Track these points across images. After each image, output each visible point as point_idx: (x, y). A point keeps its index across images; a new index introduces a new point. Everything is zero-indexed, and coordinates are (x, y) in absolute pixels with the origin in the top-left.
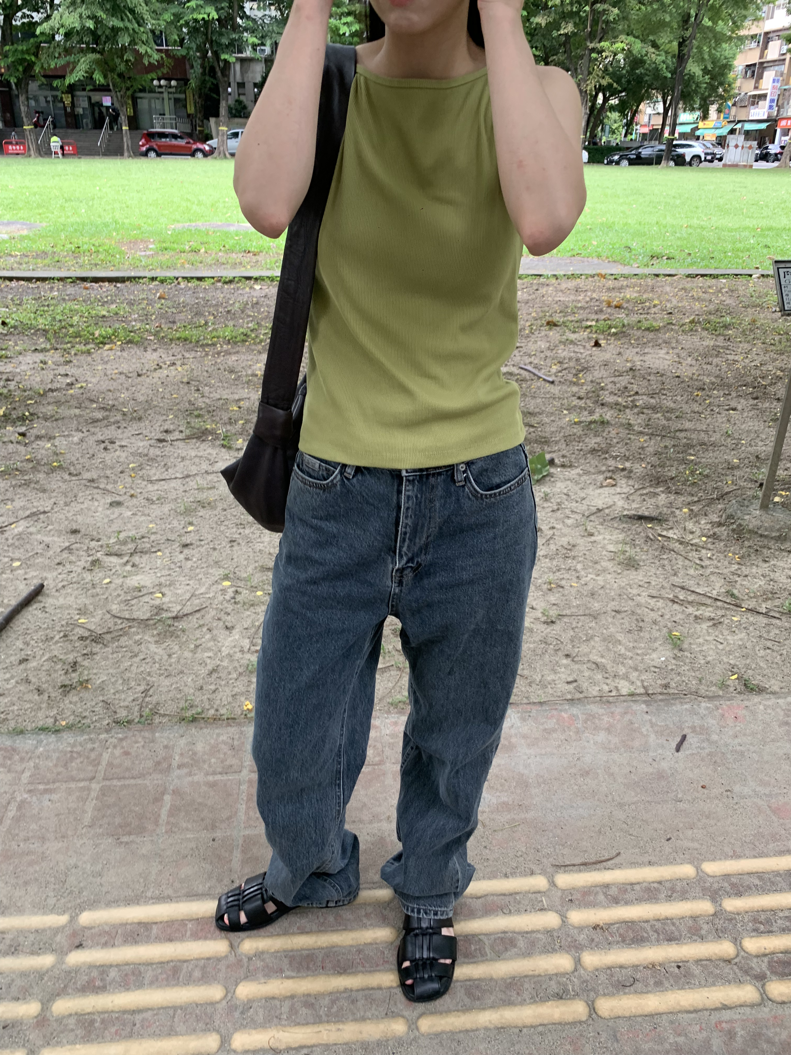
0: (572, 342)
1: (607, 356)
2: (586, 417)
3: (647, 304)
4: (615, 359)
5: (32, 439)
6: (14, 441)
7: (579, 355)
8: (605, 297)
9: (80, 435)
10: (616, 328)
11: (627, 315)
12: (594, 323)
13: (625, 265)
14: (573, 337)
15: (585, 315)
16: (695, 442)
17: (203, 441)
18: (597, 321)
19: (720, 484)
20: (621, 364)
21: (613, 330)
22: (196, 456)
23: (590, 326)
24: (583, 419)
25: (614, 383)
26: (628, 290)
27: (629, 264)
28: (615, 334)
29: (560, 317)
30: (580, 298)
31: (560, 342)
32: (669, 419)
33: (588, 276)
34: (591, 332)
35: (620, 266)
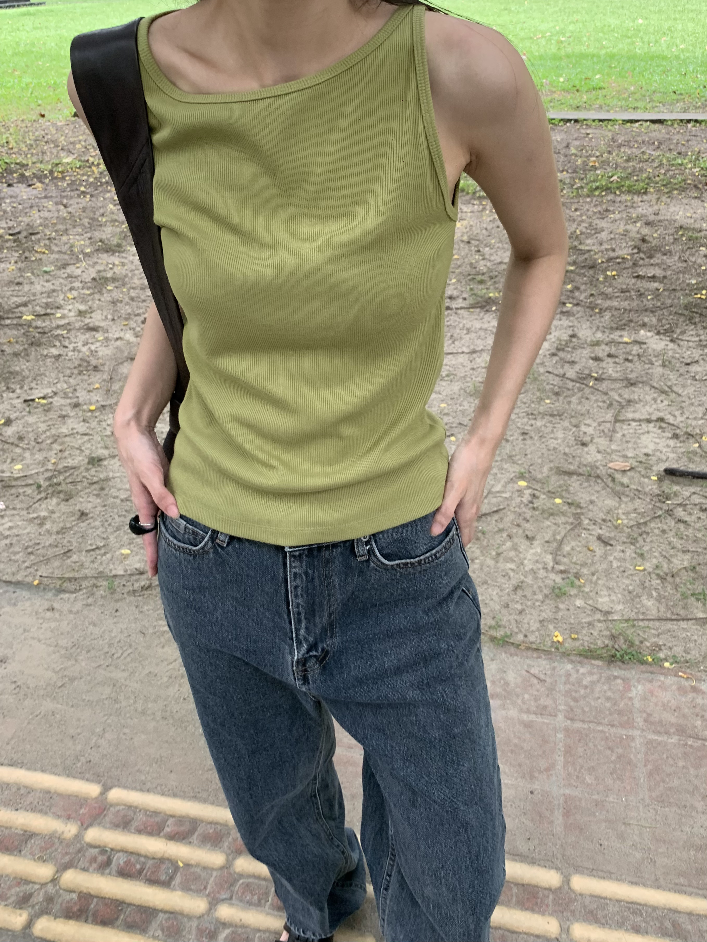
17: (487, 311)
22: (481, 329)
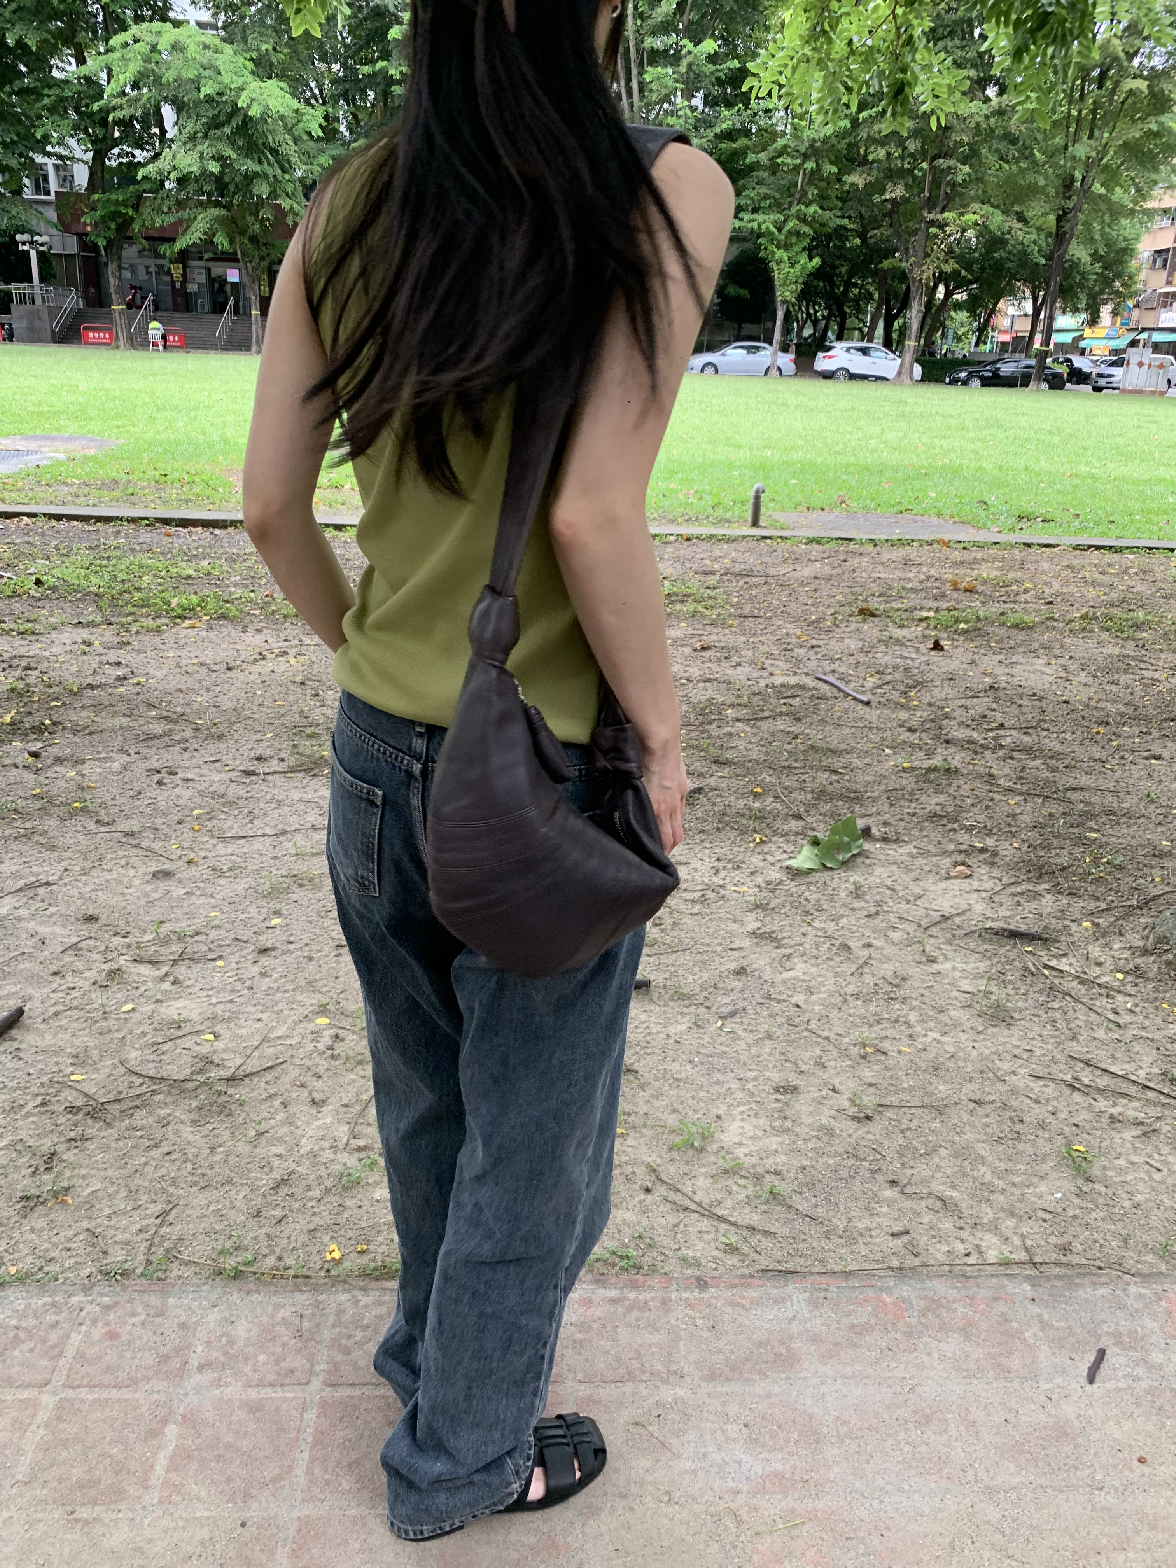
0: (898, 642)
1: (953, 665)
2: (920, 761)
3: (1014, 588)
4: (965, 670)
5: (49, 762)
6: (20, 765)
7: (908, 661)
8: (948, 574)
9: (126, 758)
10: (966, 622)
11: (983, 603)
12: (932, 614)
13: (979, 528)
14: (899, 633)
15: (918, 602)
16: (1097, 809)
17: (315, 775)
18: (937, 610)
19: (1142, 881)
20: (975, 678)
21: (962, 626)
22: (300, 800)
23: (927, 618)
24: (916, 764)
25: (965, 708)
26: (984, 565)
27: (984, 527)
28: (965, 632)
29: (880, 603)
30: (910, 575)
31: (880, 641)
32: (1054, 770)
33: (923, 543)
34: (927, 628)
35: (971, 530)
